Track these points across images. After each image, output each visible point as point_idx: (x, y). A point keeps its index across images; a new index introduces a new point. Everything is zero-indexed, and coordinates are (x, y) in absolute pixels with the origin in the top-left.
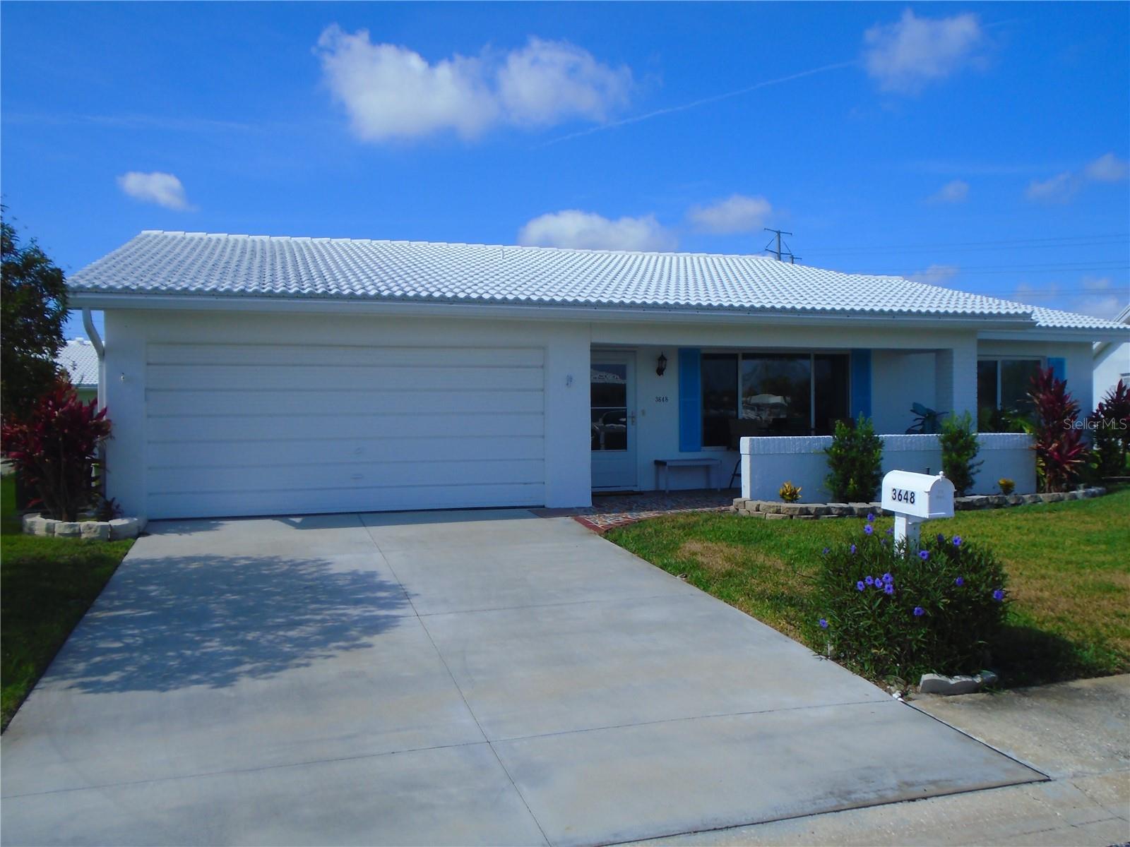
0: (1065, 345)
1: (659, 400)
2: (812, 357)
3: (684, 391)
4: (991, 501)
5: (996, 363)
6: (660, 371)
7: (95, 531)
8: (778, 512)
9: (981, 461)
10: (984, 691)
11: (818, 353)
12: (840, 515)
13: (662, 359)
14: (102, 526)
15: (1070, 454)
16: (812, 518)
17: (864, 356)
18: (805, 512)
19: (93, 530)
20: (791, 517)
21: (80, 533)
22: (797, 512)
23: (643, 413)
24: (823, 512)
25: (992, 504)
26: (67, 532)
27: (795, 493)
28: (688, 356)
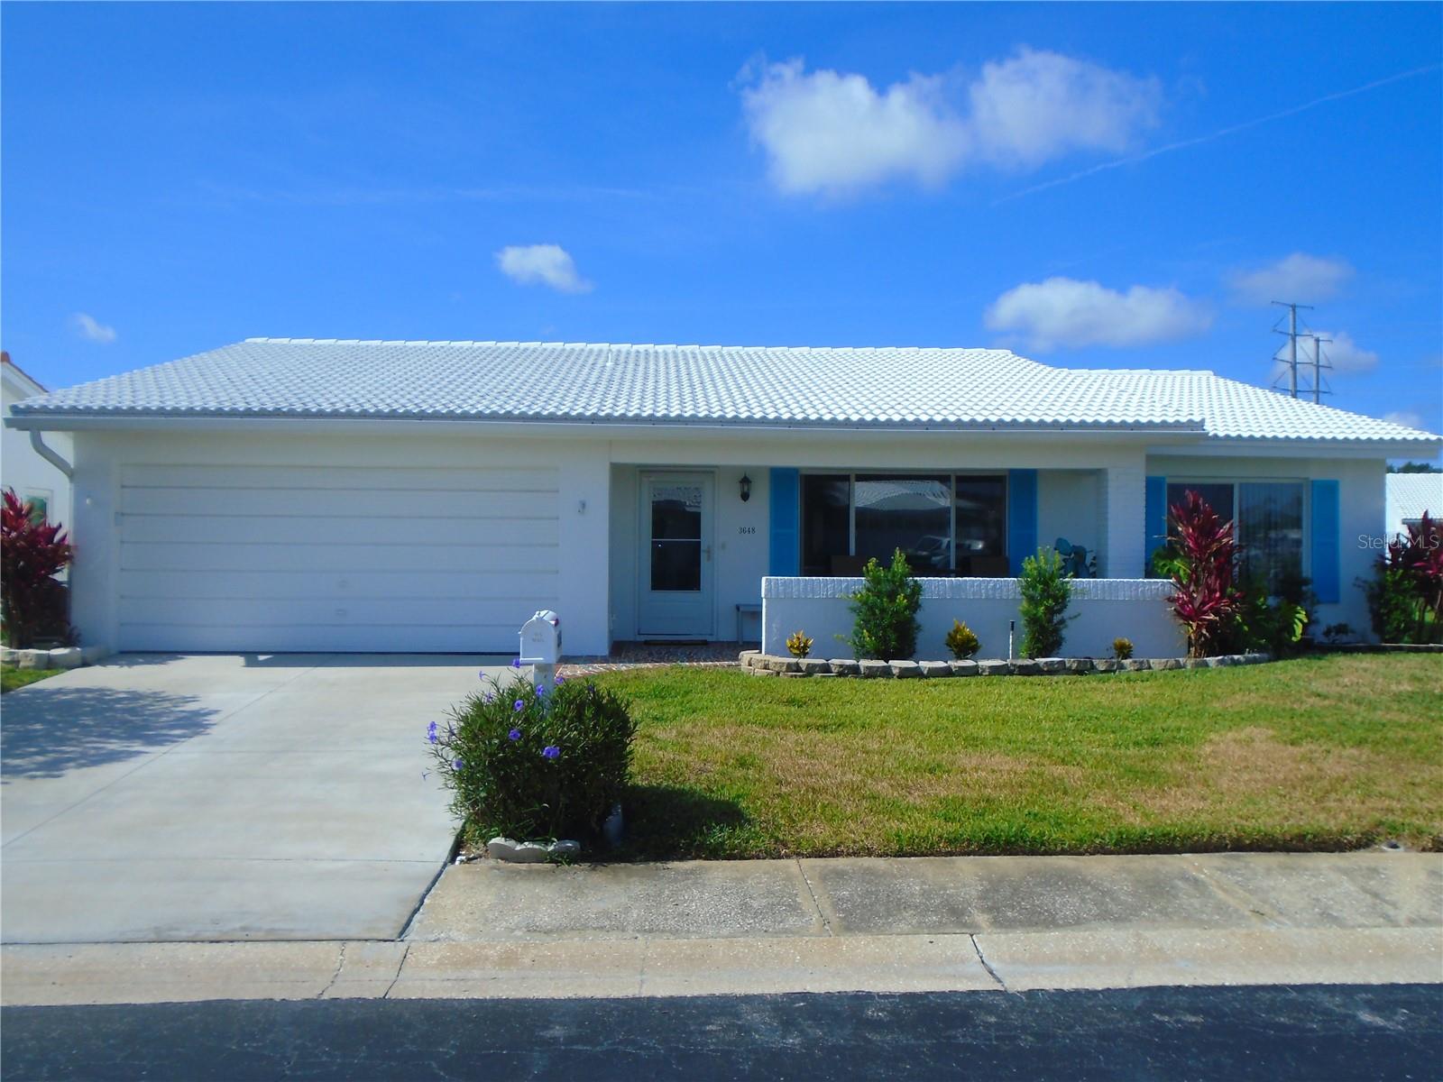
0: (1337, 462)
1: (743, 531)
2: (953, 479)
3: (778, 520)
4: (1068, 665)
5: (1231, 487)
6: (745, 497)
7: (31, 660)
8: (766, 667)
9: (1076, 614)
10: (551, 861)
11: (959, 474)
12: (840, 674)
13: (745, 481)
14: (38, 655)
15: (1205, 608)
16: (800, 676)
17: (1026, 480)
18: (794, 668)
19: (29, 658)
20: (778, 673)
21: (18, 662)
22: (784, 668)
23: (723, 546)
24: (817, 669)
25: (1070, 669)
26: (7, 659)
27: (806, 646)
28: (781, 477)
